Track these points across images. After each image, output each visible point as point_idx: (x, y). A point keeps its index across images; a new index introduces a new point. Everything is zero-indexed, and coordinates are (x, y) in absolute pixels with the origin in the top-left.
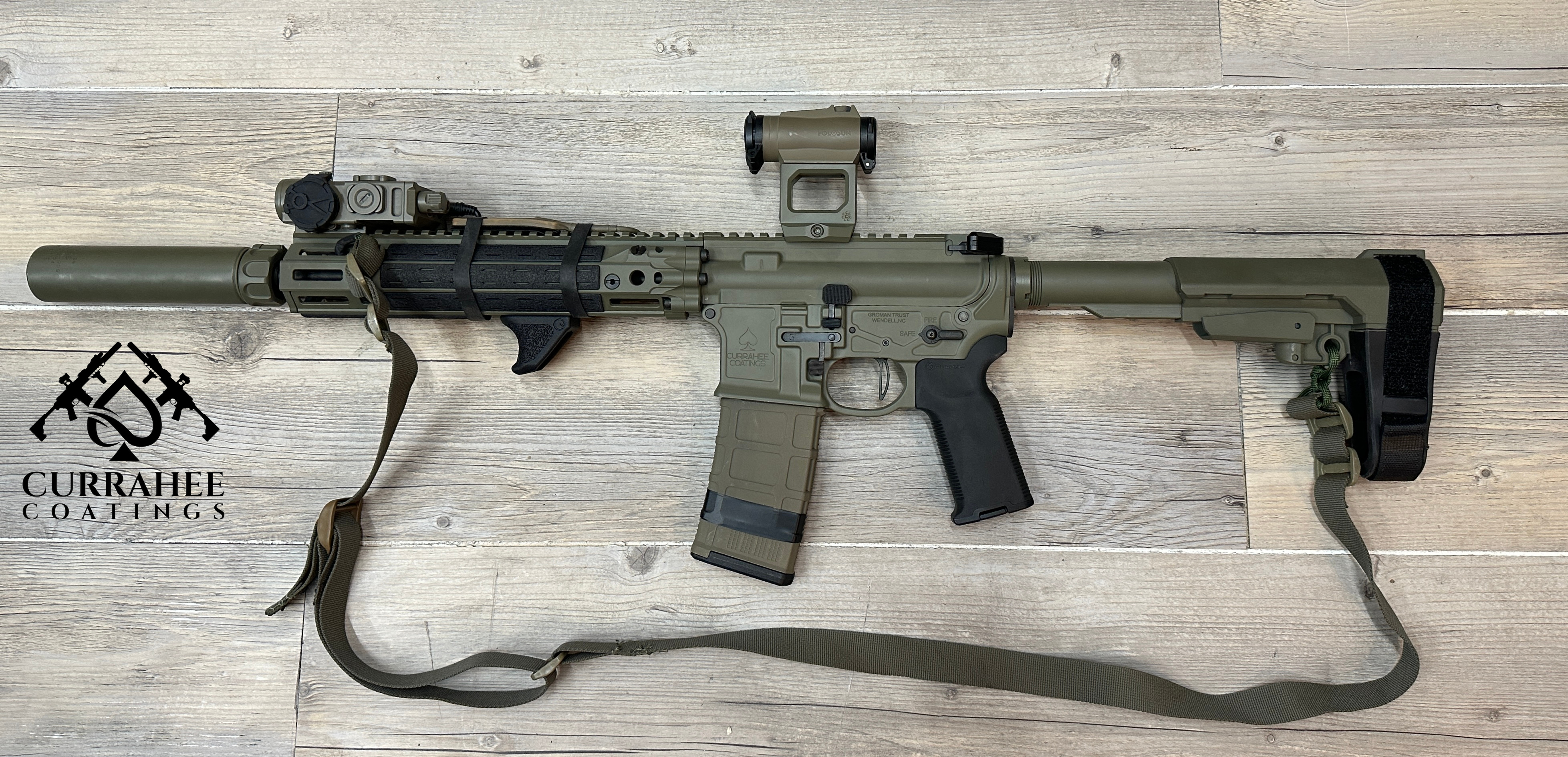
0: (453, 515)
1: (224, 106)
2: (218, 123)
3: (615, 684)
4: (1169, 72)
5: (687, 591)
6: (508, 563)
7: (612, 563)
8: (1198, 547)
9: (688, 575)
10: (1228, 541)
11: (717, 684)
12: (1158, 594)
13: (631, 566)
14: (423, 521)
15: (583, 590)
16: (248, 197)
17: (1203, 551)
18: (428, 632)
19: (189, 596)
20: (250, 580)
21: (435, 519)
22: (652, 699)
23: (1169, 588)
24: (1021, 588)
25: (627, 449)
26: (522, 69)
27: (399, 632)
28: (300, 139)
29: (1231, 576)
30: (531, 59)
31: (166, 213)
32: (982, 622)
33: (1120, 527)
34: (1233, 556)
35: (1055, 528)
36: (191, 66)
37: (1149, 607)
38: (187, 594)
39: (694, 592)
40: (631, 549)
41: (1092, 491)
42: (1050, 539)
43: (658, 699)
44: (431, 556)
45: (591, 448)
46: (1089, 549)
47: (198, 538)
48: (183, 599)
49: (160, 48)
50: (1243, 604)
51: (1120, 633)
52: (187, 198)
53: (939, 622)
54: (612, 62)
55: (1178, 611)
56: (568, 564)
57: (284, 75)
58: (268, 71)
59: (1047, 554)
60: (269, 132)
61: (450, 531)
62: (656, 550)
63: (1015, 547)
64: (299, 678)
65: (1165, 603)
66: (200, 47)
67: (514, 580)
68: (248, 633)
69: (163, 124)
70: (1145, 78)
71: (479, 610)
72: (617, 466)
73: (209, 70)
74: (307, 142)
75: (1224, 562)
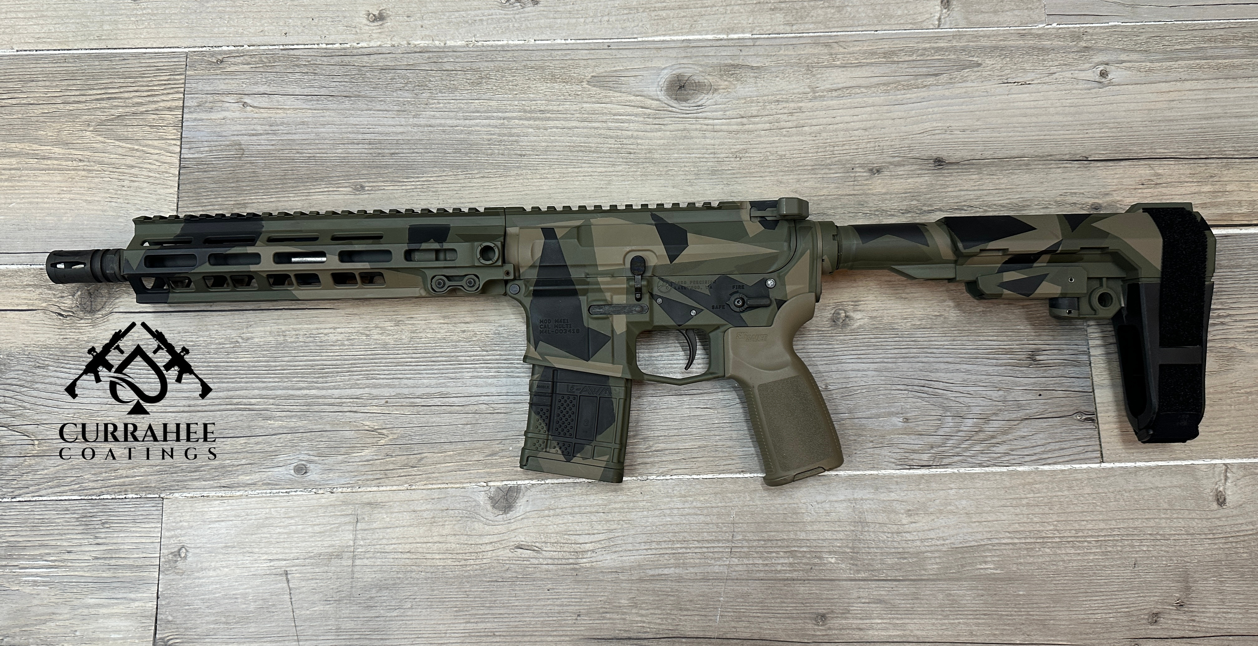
0: (311, 462)
1: (71, 66)
2: (65, 83)
3: (482, 626)
4: (996, 12)
5: (551, 529)
6: (368, 508)
7: (474, 504)
8: (1055, 463)
9: (552, 512)
10: (1082, 456)
11: (585, 620)
12: (1018, 511)
13: (493, 507)
14: (280, 469)
15: (444, 532)
16: (96, 154)
17: (1059, 467)
18: (288, 581)
19: (40, 555)
20: (103, 535)
21: (292, 466)
23: (1028, 505)
24: (884, 512)
25: (485, 390)
26: (368, 23)
27: (258, 582)
28: (148, 96)
29: (1088, 490)
30: (376, 13)
32: (847, 547)
33: (978, 448)
34: (1088, 471)
35: (914, 452)
36: (37, 28)
37: (1010, 525)
38: (37, 552)
39: (558, 529)
40: (492, 489)
41: (949, 414)
42: (911, 463)
44: (289, 504)
45: (449, 390)
46: (949, 470)
47: (48, 495)
48: (33, 558)
50: (1101, 517)
51: (984, 551)
52: (35, 156)
53: (805, 549)
55: (1038, 527)
56: (429, 507)
57: (131, 36)
58: (115, 32)
59: (908, 477)
60: (117, 91)
61: (307, 479)
62: (517, 489)
63: (875, 472)
64: (155, 634)
65: (1025, 520)
67: (375, 525)
68: (102, 589)
70: (974, 18)
71: (339, 556)
72: (476, 407)
73: (55, 32)
74: (155, 99)
75: (1079, 476)
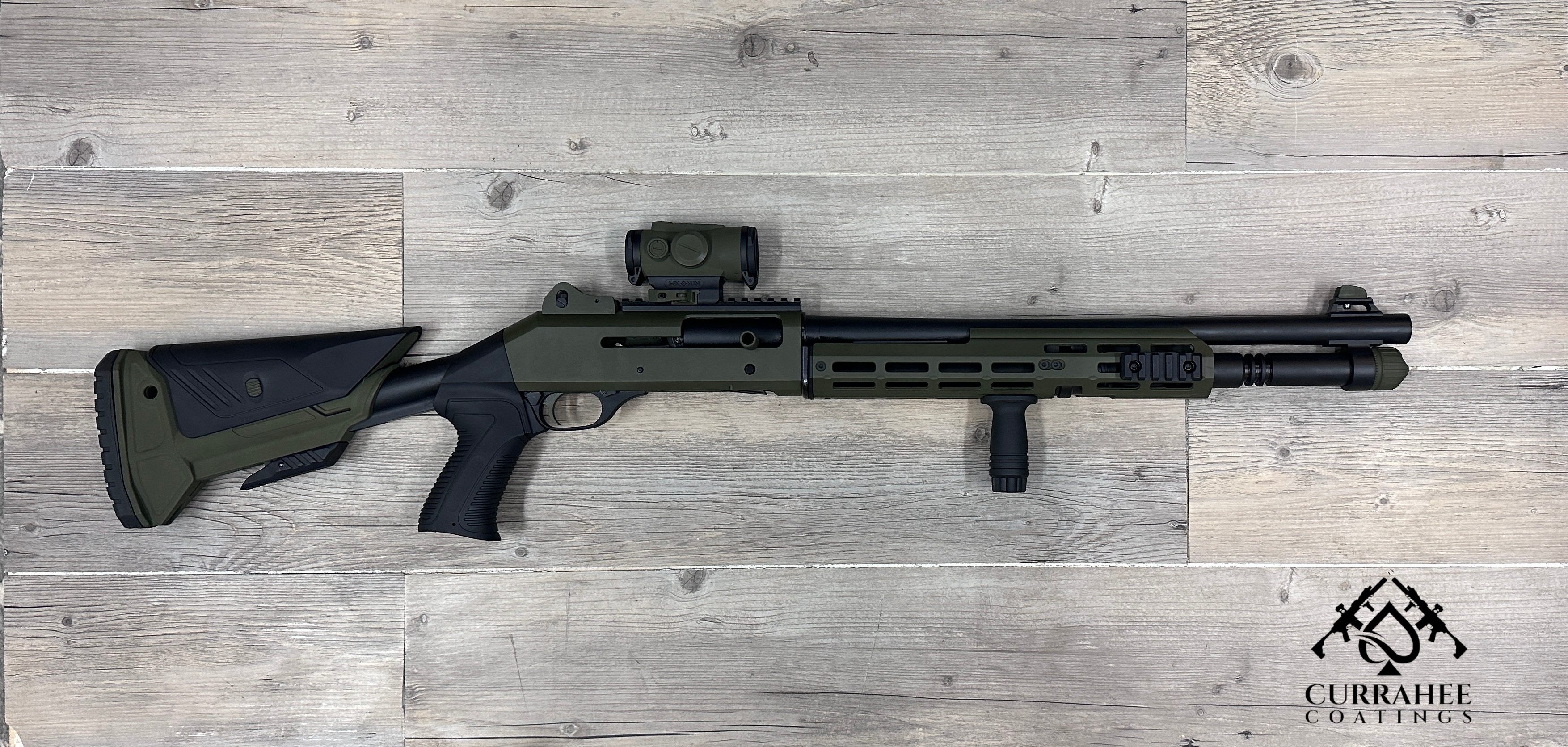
22: (704, 691)
31: (253, 285)
43: (709, 691)
49: (233, 130)
54: (651, 145)
66: (271, 129)
69: (243, 202)
